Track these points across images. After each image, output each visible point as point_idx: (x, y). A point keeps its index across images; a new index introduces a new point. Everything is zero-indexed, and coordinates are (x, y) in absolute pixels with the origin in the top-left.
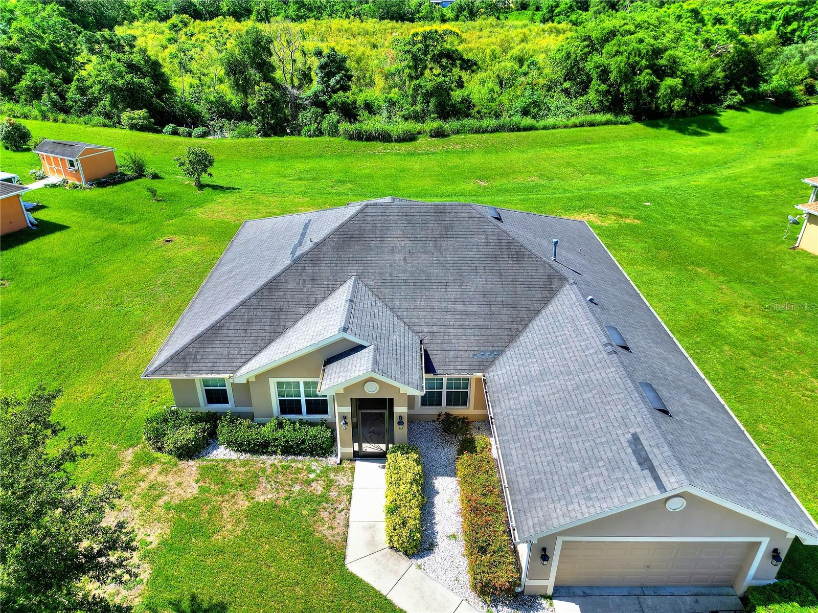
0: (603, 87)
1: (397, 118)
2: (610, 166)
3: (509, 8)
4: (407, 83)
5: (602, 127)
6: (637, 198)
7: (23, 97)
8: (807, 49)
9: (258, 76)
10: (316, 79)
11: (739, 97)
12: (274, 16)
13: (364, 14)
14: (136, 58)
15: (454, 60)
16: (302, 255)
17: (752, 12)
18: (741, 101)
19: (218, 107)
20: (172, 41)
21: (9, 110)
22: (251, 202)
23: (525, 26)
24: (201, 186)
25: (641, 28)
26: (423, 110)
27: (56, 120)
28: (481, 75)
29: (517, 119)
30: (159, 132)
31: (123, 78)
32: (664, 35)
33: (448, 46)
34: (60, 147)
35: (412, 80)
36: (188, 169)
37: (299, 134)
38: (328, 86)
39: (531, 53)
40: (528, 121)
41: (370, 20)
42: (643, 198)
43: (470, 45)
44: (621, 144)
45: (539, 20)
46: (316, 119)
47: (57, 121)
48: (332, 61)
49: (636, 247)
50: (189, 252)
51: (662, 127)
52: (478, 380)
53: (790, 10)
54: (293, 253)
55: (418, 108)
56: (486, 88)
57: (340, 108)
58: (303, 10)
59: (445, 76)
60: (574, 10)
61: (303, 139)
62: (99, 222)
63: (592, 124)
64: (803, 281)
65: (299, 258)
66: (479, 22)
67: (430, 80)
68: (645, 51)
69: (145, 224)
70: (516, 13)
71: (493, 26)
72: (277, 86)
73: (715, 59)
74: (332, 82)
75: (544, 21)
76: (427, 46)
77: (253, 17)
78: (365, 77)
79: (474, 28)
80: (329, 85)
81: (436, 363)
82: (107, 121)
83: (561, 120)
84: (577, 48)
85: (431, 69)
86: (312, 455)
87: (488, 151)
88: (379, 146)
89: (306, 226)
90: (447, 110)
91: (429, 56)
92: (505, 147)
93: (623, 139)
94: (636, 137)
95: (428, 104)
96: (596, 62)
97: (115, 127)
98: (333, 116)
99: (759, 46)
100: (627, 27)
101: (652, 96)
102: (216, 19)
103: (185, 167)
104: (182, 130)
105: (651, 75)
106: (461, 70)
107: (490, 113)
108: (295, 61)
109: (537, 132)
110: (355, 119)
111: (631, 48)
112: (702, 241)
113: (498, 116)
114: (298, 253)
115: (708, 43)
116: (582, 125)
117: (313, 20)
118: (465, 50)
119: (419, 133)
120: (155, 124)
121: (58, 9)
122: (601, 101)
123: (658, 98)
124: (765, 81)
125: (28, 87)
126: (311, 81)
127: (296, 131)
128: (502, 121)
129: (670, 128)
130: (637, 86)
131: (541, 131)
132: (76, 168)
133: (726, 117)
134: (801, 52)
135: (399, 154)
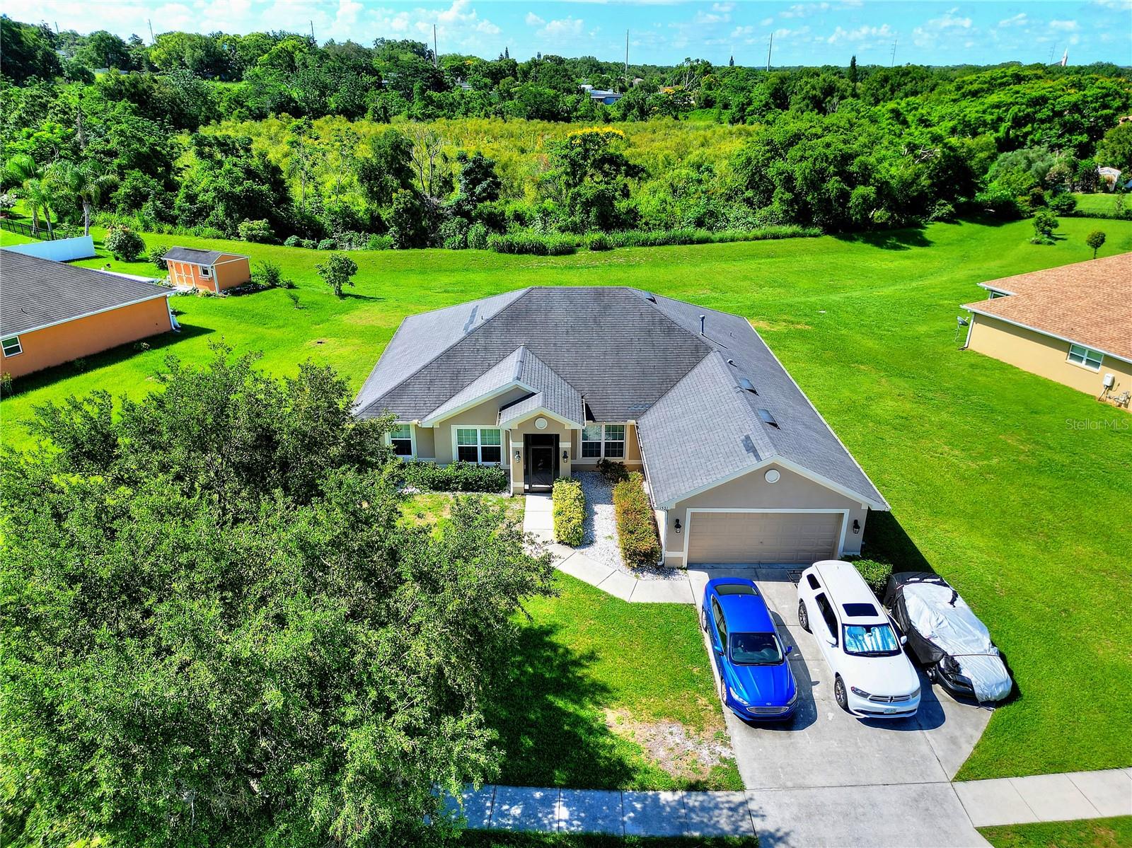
0: (788, 196)
1: (553, 229)
2: (792, 279)
3: (689, 105)
4: (564, 191)
5: (787, 240)
6: (813, 308)
7: (121, 206)
8: (1034, 155)
9: (396, 183)
10: (458, 187)
11: (950, 207)
12: (395, 114)
13: (508, 112)
14: (255, 163)
15: (618, 166)
16: (476, 329)
17: (977, 112)
18: (950, 211)
19: (344, 219)
20: (295, 145)
21: (105, 220)
22: (399, 310)
23: (710, 127)
24: (342, 296)
25: (830, 131)
26: (582, 221)
27: (160, 231)
28: (651, 184)
29: (690, 230)
30: (282, 244)
31: (241, 184)
32: (856, 139)
33: (612, 151)
34: (192, 253)
35: (570, 188)
36: (329, 277)
37: (442, 246)
38: (473, 194)
39: (712, 158)
40: (702, 233)
41: (515, 120)
42: (818, 307)
43: (638, 150)
44: (807, 258)
45: (727, 120)
46: (461, 230)
47: (162, 232)
48: (477, 167)
49: (801, 348)
50: (345, 352)
51: (856, 240)
52: (632, 426)
53: (1019, 111)
54: (466, 329)
55: (577, 219)
56: (657, 199)
57: (486, 220)
58: (430, 107)
59: (607, 183)
60: (770, 108)
61: (446, 251)
62: (243, 326)
63: (776, 237)
64: (963, 376)
65: (473, 332)
66: (652, 122)
67: (591, 188)
68: (832, 157)
69: (292, 328)
70: (699, 112)
71: (669, 127)
72: (417, 195)
73: (920, 166)
74: (478, 189)
75: (733, 121)
76: (587, 150)
77: (369, 115)
78: (512, 186)
79: (645, 130)
80: (475, 193)
81: (595, 413)
82: (220, 233)
83: (741, 231)
84: (758, 152)
85: (592, 176)
86: (488, 491)
87: (655, 265)
88: (533, 259)
89: (474, 311)
90: (609, 220)
91: (589, 161)
92: (676, 260)
93: (812, 253)
94: (828, 251)
95: (588, 215)
96: (778, 169)
97: (229, 239)
98: (479, 228)
99: (970, 150)
100: (813, 131)
101: (843, 205)
102: (323, 119)
103: (326, 275)
104: (306, 242)
105: (840, 182)
106: (626, 176)
107: (659, 225)
108: (434, 166)
109: (713, 244)
110: (506, 231)
111: (817, 153)
112: (870, 343)
113: (668, 227)
114: (471, 328)
115: (912, 148)
116: (764, 237)
117: (444, 120)
118: (632, 155)
119: (578, 245)
120: (276, 235)
121: (130, 106)
122: (786, 211)
123: (851, 208)
124: (981, 190)
125: (128, 196)
126: (452, 189)
127: (437, 243)
128: (672, 232)
129: (866, 241)
130: (825, 194)
131: (718, 244)
132: (210, 275)
133: (932, 230)
134: (1027, 158)
135: (556, 268)
